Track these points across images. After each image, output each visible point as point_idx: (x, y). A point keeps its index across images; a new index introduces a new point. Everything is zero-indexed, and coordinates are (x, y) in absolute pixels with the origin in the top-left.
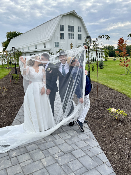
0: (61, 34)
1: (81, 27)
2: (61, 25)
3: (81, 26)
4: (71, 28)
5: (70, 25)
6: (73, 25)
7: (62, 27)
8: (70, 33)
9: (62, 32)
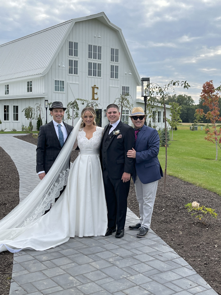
0: (71, 62)
1: (117, 51)
2: (71, 44)
3: (117, 48)
4: (95, 50)
5: (93, 44)
6: (100, 45)
7: (73, 48)
8: (93, 62)
9: (73, 58)
